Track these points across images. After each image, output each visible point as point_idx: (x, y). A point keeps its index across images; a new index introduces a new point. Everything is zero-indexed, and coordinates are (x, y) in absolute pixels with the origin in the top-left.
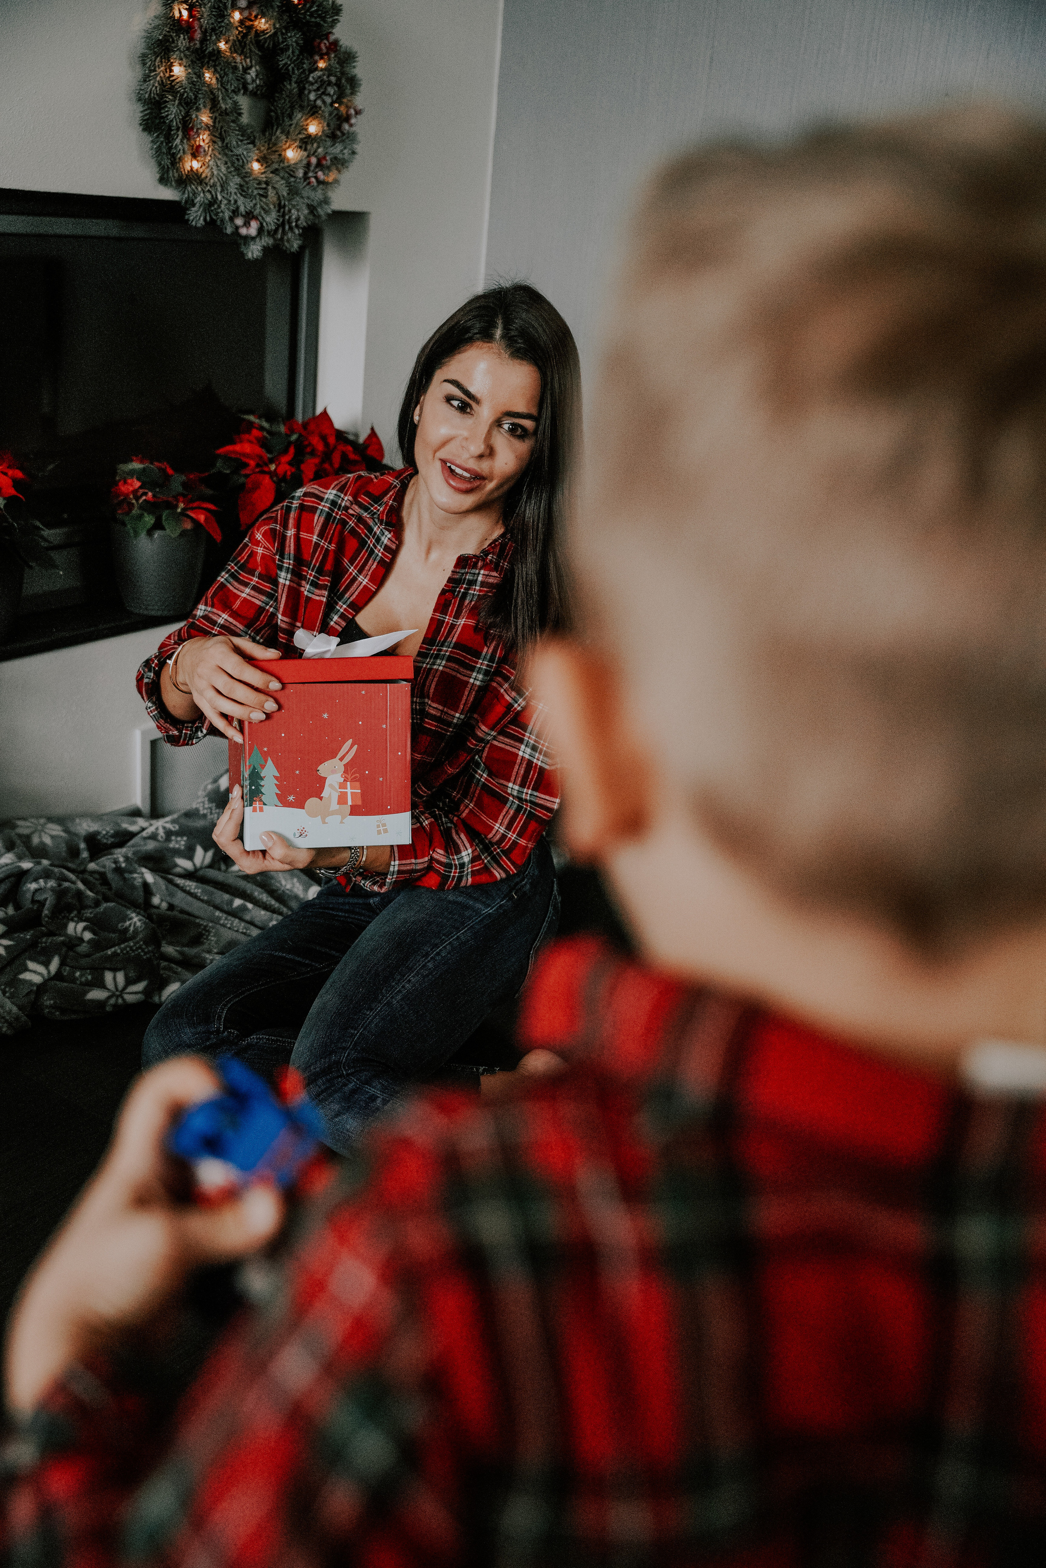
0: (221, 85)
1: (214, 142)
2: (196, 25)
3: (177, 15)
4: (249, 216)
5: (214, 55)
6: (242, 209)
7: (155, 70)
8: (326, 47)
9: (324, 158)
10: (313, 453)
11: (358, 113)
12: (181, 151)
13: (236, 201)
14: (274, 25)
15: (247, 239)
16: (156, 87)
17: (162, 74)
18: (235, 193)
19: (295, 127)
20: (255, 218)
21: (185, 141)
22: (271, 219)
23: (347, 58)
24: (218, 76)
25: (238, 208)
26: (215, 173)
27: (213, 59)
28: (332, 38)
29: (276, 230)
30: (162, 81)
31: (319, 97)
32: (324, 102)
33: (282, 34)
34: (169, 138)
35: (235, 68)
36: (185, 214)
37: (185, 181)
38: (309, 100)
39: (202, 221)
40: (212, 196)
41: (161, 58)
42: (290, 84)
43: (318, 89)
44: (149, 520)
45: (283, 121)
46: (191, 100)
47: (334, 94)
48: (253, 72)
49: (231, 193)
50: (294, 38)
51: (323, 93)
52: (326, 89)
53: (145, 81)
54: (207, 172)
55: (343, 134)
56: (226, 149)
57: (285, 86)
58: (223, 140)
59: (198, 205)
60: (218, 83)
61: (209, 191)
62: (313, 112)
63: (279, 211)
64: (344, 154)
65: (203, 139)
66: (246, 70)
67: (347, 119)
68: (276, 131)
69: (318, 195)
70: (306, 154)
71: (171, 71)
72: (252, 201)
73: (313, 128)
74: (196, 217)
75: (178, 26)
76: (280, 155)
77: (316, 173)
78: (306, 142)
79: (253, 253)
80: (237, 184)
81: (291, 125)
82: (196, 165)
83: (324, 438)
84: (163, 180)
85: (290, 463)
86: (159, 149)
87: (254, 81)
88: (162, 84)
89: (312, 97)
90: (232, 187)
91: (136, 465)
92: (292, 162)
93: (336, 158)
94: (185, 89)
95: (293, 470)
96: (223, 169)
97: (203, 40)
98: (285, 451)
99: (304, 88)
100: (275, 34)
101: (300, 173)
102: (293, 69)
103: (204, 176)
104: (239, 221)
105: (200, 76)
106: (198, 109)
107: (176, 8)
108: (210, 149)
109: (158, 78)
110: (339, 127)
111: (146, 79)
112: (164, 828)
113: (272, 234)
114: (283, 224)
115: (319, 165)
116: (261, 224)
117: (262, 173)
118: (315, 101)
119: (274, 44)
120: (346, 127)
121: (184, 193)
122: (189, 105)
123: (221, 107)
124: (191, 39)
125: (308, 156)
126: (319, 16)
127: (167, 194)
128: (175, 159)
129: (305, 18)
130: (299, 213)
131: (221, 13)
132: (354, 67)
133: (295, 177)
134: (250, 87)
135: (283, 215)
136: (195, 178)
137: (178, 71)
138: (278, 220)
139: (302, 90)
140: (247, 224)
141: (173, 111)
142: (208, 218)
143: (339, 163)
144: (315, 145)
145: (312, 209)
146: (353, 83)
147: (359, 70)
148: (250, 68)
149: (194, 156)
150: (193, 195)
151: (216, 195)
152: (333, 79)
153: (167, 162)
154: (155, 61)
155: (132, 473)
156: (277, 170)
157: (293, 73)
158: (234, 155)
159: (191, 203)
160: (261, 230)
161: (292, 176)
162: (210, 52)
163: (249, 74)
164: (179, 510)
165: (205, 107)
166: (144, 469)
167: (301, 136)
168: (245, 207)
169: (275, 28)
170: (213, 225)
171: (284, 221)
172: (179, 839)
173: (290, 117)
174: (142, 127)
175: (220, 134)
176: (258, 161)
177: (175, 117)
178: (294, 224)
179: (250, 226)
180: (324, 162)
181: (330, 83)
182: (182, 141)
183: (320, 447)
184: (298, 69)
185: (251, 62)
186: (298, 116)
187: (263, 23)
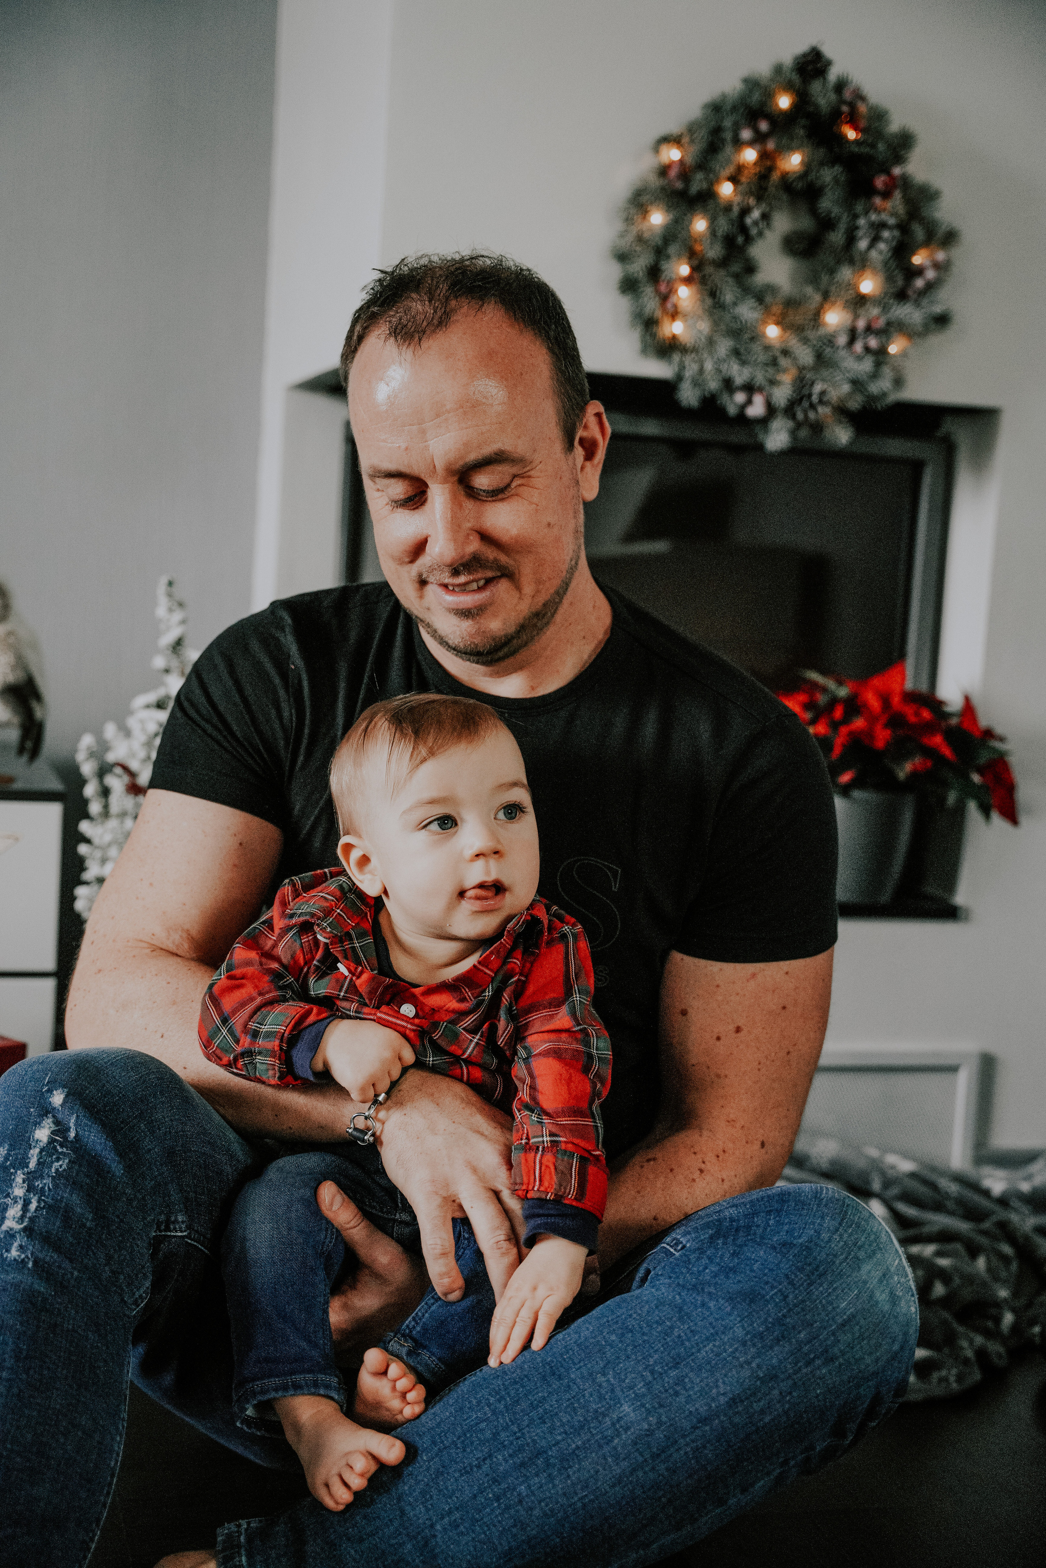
1: (701, 300)
3: (667, 158)
4: (750, 388)
5: (712, 200)
6: (739, 381)
7: (631, 222)
8: (889, 184)
9: (877, 319)
12: (657, 313)
14: (811, 161)
15: (759, 423)
16: (631, 240)
17: (641, 226)
19: (839, 285)
20: (760, 390)
22: (782, 394)
23: (926, 197)
24: (711, 222)
25: (734, 379)
26: (699, 335)
28: (899, 172)
29: (791, 407)
30: (638, 233)
37: (667, 350)
38: (859, 250)
39: (695, 401)
40: (700, 365)
41: (639, 209)
42: (836, 233)
45: (826, 279)
49: (722, 360)
52: (879, 233)
54: (688, 336)
55: (915, 292)
56: (718, 308)
57: (831, 236)
58: (713, 294)
59: (687, 379)
61: (695, 360)
62: (861, 264)
63: (795, 383)
64: (913, 316)
65: (684, 294)
66: (746, 211)
67: (925, 273)
69: (866, 366)
70: (853, 317)
71: (648, 220)
72: (753, 370)
73: (868, 286)
74: (688, 396)
75: (667, 169)
76: (815, 320)
77: (868, 340)
78: (855, 302)
79: (775, 444)
81: (834, 282)
82: (676, 329)
84: (645, 351)
88: (637, 236)
89: (862, 245)
92: (833, 328)
93: (900, 321)
94: (660, 237)
99: (853, 237)
100: (809, 173)
101: (842, 340)
102: (840, 214)
103: (687, 341)
104: (740, 397)
105: (685, 223)
107: (666, 149)
108: (696, 308)
109: (634, 231)
111: (622, 233)
113: (788, 413)
114: (802, 399)
115: (872, 330)
116: (769, 399)
117: (781, 340)
118: (867, 251)
120: (920, 282)
121: (671, 365)
125: (856, 319)
127: (651, 369)
128: (654, 323)
130: (831, 388)
133: (830, 344)
136: (679, 345)
137: (655, 219)
138: (793, 394)
139: (851, 239)
140: (749, 402)
142: (701, 395)
143: (908, 330)
144: (867, 306)
145: (857, 384)
148: (754, 208)
149: (674, 315)
150: (681, 367)
151: (702, 363)
152: (892, 221)
153: (647, 330)
154: (633, 213)
156: (805, 336)
157: (839, 219)
158: (735, 317)
159: (679, 378)
160: (772, 409)
161: (827, 344)
165: (681, 256)
167: (848, 296)
168: (742, 377)
169: (809, 165)
173: (832, 272)
174: (618, 290)
176: (776, 325)
177: (641, 269)
179: (754, 402)
180: (879, 326)
181: (885, 226)
182: (655, 298)
186: (846, 273)
187: (794, 161)
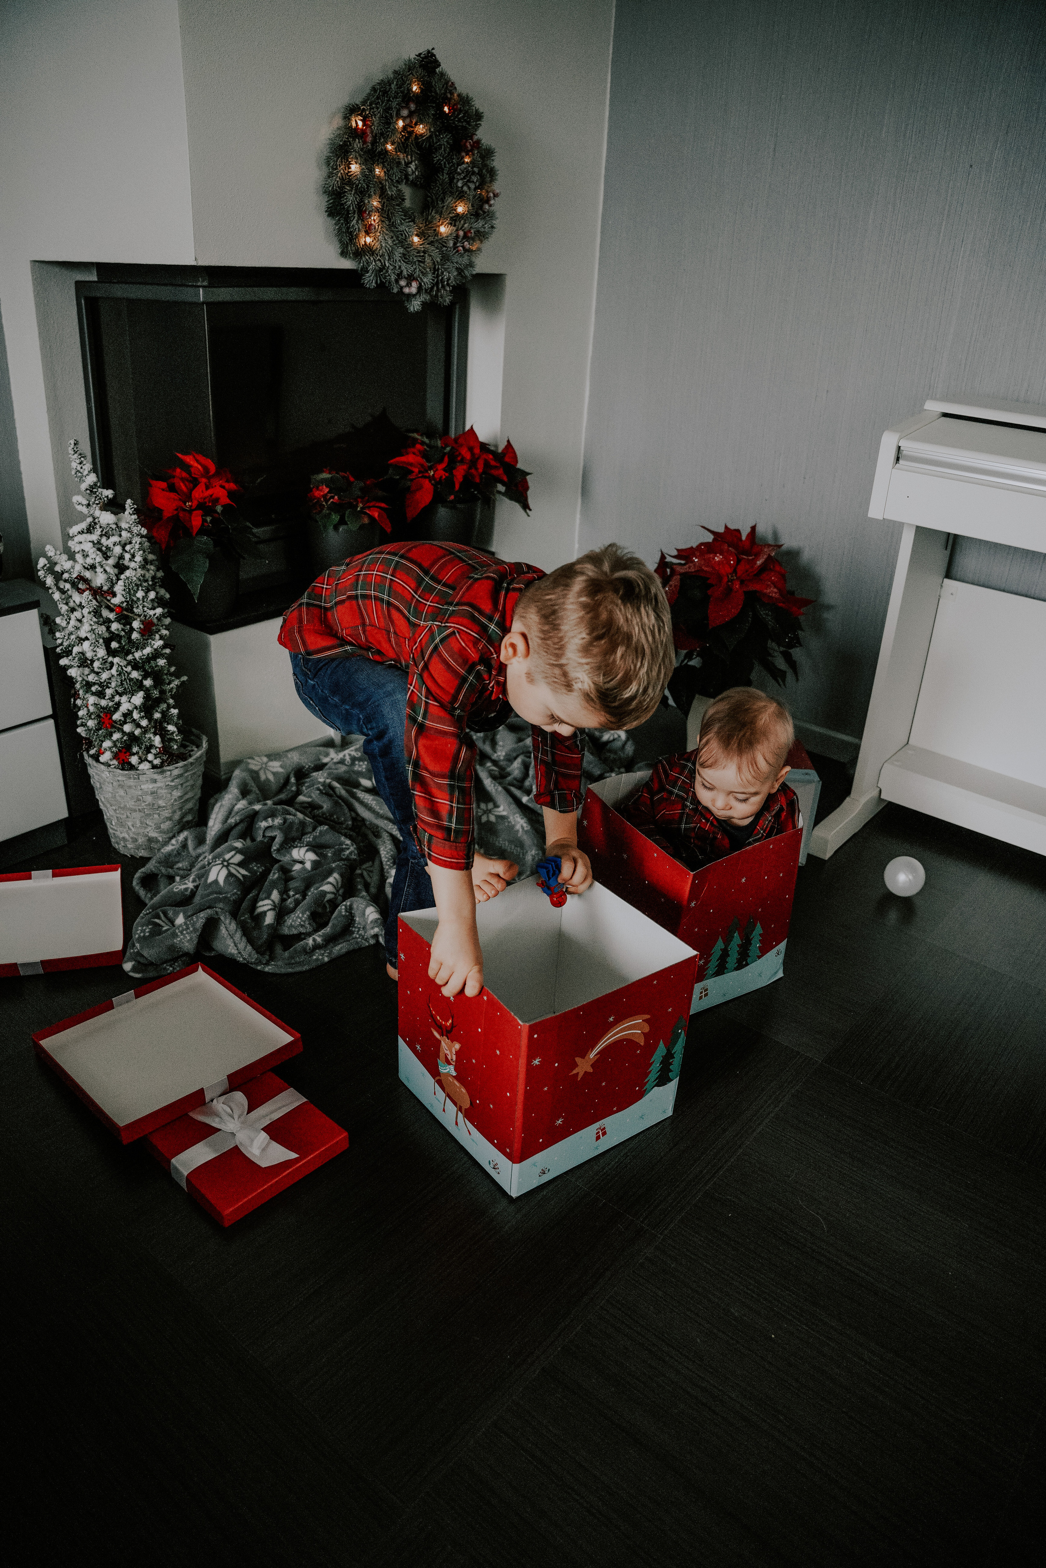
0: (388, 177)
1: (383, 221)
2: (368, 131)
3: (354, 125)
4: (410, 278)
5: (382, 154)
6: (405, 273)
7: (336, 169)
8: (471, 145)
9: (469, 231)
10: (462, 461)
11: (496, 195)
12: (357, 230)
13: (400, 267)
14: (430, 129)
15: (410, 296)
16: (338, 181)
17: (342, 171)
18: (400, 261)
19: (447, 208)
20: (415, 279)
21: (360, 222)
22: (427, 280)
23: (488, 153)
24: (386, 170)
25: (402, 272)
26: (383, 245)
27: (381, 157)
28: (475, 138)
29: (432, 288)
30: (342, 176)
31: (465, 184)
32: (469, 188)
33: (436, 136)
34: (347, 220)
35: (399, 163)
36: (361, 279)
37: (360, 253)
38: (457, 187)
39: (374, 284)
40: (382, 264)
41: (342, 159)
42: (443, 175)
43: (464, 178)
44: (335, 518)
45: (437, 203)
46: (364, 189)
47: (477, 181)
48: (413, 166)
49: (396, 261)
50: (445, 139)
51: (469, 181)
52: (470, 177)
53: (329, 177)
54: (377, 245)
55: (484, 212)
56: (392, 226)
57: (439, 177)
58: (389, 220)
59: (371, 271)
60: (385, 175)
61: (379, 260)
62: (461, 196)
63: (434, 273)
64: (485, 228)
65: (374, 219)
66: (407, 164)
67: (487, 201)
68: (432, 211)
69: (465, 260)
70: (455, 228)
71: (350, 168)
72: (412, 266)
73: (461, 209)
74: (370, 281)
75: (354, 133)
76: (435, 230)
77: (463, 243)
78: (455, 219)
79: (414, 308)
80: (400, 253)
81: (444, 206)
82: (369, 240)
83: (471, 449)
84: (344, 254)
85: (444, 470)
86: (340, 229)
87: (413, 172)
88: (342, 179)
89: (460, 184)
90: (397, 256)
91: (325, 475)
92: (445, 235)
93: (478, 231)
94: (359, 181)
95: (447, 474)
96: (390, 242)
97: (374, 142)
98: (441, 460)
99: (454, 178)
100: (431, 136)
101: (451, 244)
102: (445, 163)
103: (375, 248)
104: (403, 283)
105: (372, 171)
106: (370, 196)
107: (353, 119)
108: (380, 227)
109: (339, 175)
110: (481, 207)
111: (330, 176)
112: (350, 755)
113: (429, 291)
114: (438, 283)
115: (466, 237)
116: (420, 284)
117: (421, 245)
118: (462, 187)
119: (430, 145)
120: (487, 207)
121: (360, 262)
122: (363, 194)
123: (388, 194)
124: (365, 142)
125: (457, 230)
126: (465, 121)
127: (347, 264)
128: (352, 236)
129: (454, 123)
130: (450, 275)
131: (388, 122)
132: (493, 160)
133: (446, 247)
134: (411, 178)
135: (438, 276)
136: (368, 250)
137: (355, 168)
138: (433, 280)
139: (452, 179)
140: (409, 285)
141: (350, 199)
142: (379, 282)
143: (481, 236)
144: (462, 222)
145: (460, 271)
146: (492, 172)
147: (497, 163)
148: (411, 163)
149: (367, 233)
150: (367, 264)
151: (385, 263)
152: (476, 170)
153: (346, 239)
154: (337, 161)
155: (323, 481)
156: (432, 242)
157: (445, 167)
158: (398, 231)
159: (365, 270)
160: (420, 289)
161: (444, 246)
162: (379, 152)
163: (410, 167)
164: (359, 509)
165: (375, 194)
166: (332, 477)
167: (451, 215)
168: (407, 271)
169: (430, 131)
170: (382, 287)
171: (438, 281)
172: (361, 763)
173: (443, 201)
174: (327, 213)
175: (388, 215)
176: (417, 235)
177: (352, 203)
178: (446, 283)
179: (411, 286)
180: (469, 235)
181: (473, 173)
182: (357, 222)
183: (468, 456)
184: (449, 164)
185: (411, 158)
186: (449, 200)
187: (421, 129)
